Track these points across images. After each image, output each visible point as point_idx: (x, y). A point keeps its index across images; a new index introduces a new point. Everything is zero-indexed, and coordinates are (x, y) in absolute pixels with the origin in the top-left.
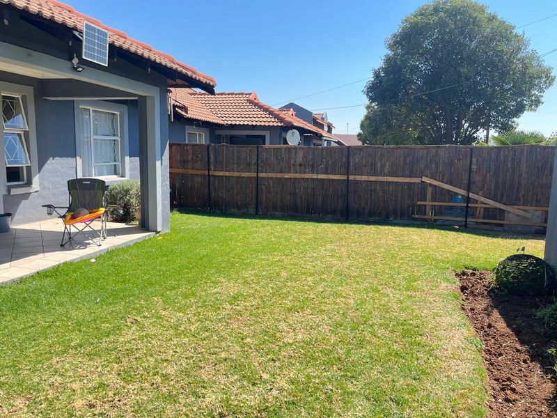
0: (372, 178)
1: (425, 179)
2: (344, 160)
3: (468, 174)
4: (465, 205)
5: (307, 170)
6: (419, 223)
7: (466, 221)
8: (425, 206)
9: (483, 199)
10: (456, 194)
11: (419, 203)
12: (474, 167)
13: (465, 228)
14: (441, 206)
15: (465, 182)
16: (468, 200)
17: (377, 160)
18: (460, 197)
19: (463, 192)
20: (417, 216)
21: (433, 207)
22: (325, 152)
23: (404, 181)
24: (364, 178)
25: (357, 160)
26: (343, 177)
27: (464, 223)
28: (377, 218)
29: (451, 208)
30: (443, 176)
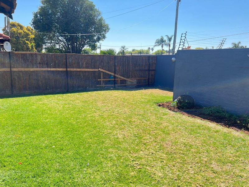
0: (78, 70)
1: (100, 69)
2: (64, 61)
3: (114, 66)
4: (114, 79)
5: (44, 66)
6: (99, 88)
7: (115, 86)
8: (101, 81)
9: (120, 77)
10: (111, 75)
11: (98, 80)
12: (116, 64)
13: (115, 88)
14: (106, 80)
15: (114, 70)
16: (115, 77)
17: (80, 61)
18: (112, 76)
19: (113, 74)
20: (98, 86)
21: (103, 81)
22: (53, 56)
23: (92, 70)
24: (75, 69)
25: (71, 61)
26: (65, 69)
27: (114, 87)
28: (82, 88)
29: (110, 81)
30: (106, 67)
